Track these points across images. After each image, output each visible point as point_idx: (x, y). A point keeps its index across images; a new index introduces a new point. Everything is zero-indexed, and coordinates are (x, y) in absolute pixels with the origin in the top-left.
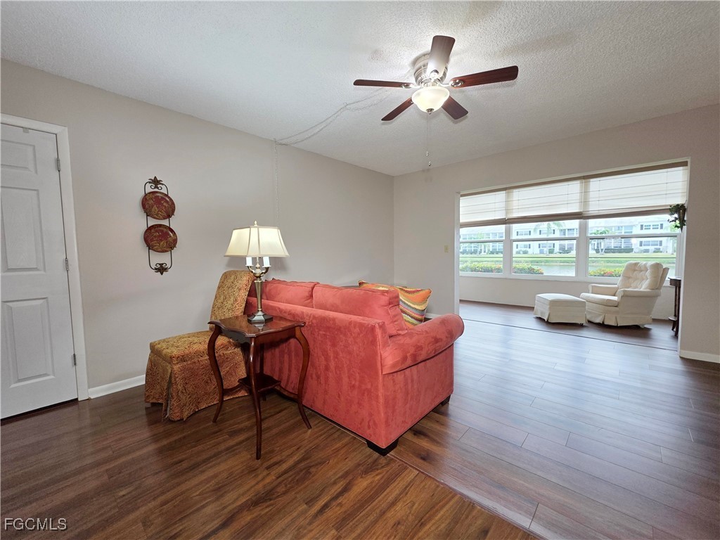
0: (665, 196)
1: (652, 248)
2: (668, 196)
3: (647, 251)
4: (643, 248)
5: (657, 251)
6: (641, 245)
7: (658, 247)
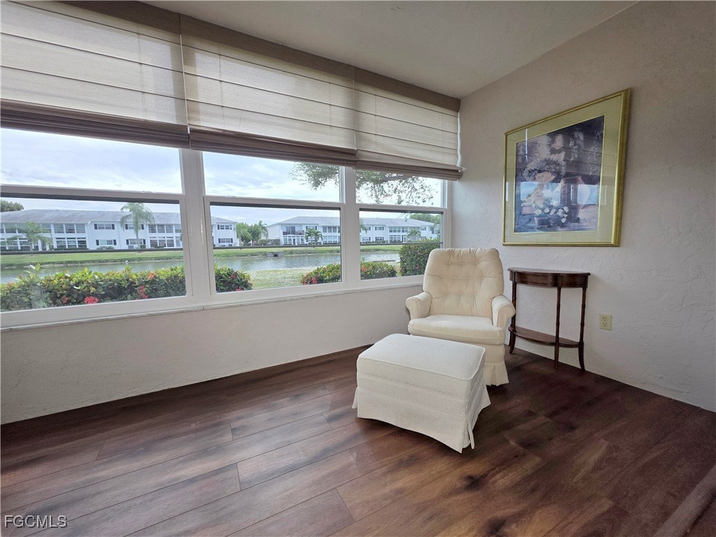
1: (226, 244)
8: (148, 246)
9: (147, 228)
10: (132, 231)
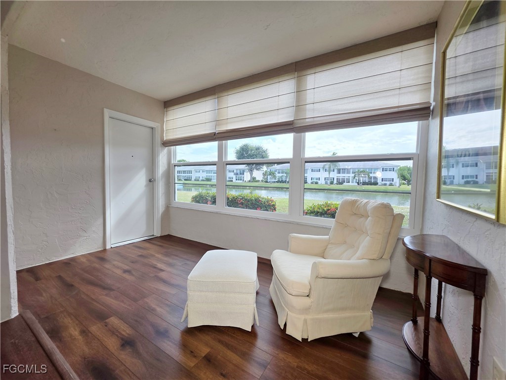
0: (397, 92)
1: (388, 183)
2: (402, 91)
3: (385, 185)
4: (384, 182)
5: (391, 185)
6: (382, 181)
7: (391, 182)
8: (335, 181)
9: (336, 171)
10: (327, 173)
